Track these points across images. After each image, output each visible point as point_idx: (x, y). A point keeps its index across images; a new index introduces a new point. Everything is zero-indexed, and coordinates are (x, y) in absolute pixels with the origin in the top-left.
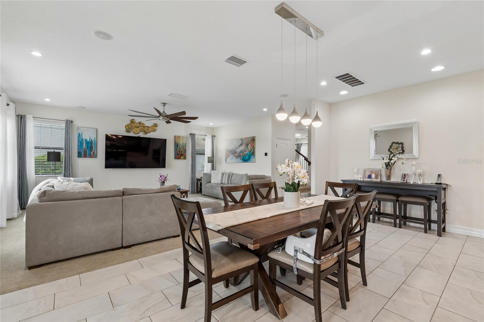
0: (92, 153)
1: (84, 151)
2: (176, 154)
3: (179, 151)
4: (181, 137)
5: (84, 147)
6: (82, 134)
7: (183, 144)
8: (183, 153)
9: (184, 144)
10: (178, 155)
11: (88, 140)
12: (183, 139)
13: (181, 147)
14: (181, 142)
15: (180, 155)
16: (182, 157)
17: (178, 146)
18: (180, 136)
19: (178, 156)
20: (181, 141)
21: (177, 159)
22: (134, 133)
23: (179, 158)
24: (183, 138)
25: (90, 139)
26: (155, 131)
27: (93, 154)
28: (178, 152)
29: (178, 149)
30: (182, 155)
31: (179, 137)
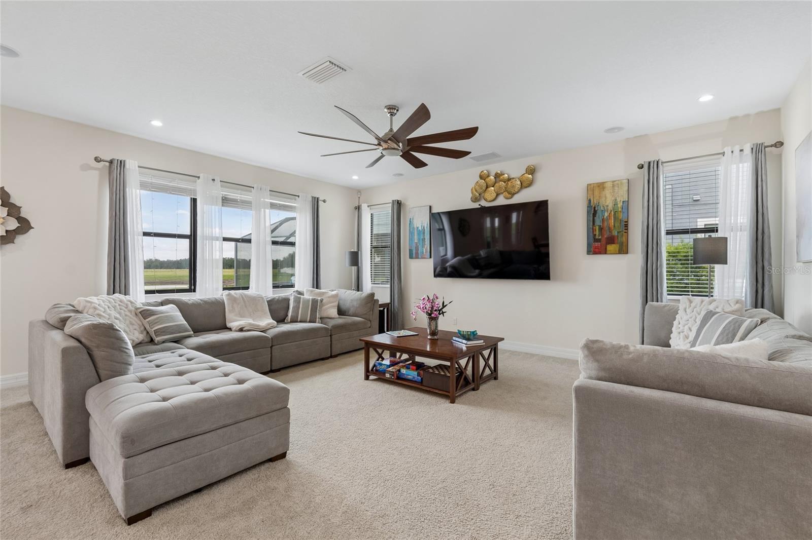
0: (424, 249)
1: (416, 248)
2: (592, 240)
3: (601, 229)
4: (609, 185)
5: (416, 241)
6: (413, 219)
7: (615, 204)
8: (615, 233)
9: (620, 205)
10: (596, 240)
11: (420, 228)
12: (616, 188)
13: (606, 214)
14: (608, 201)
15: (603, 241)
16: (610, 248)
17: (599, 213)
18: (603, 183)
19: (597, 244)
20: (608, 195)
21: (595, 253)
22: (486, 200)
23: (604, 252)
24: (613, 186)
25: (422, 226)
26: (530, 184)
27: (426, 252)
28: (597, 233)
29: (598, 222)
30: (611, 240)
31: (601, 186)
